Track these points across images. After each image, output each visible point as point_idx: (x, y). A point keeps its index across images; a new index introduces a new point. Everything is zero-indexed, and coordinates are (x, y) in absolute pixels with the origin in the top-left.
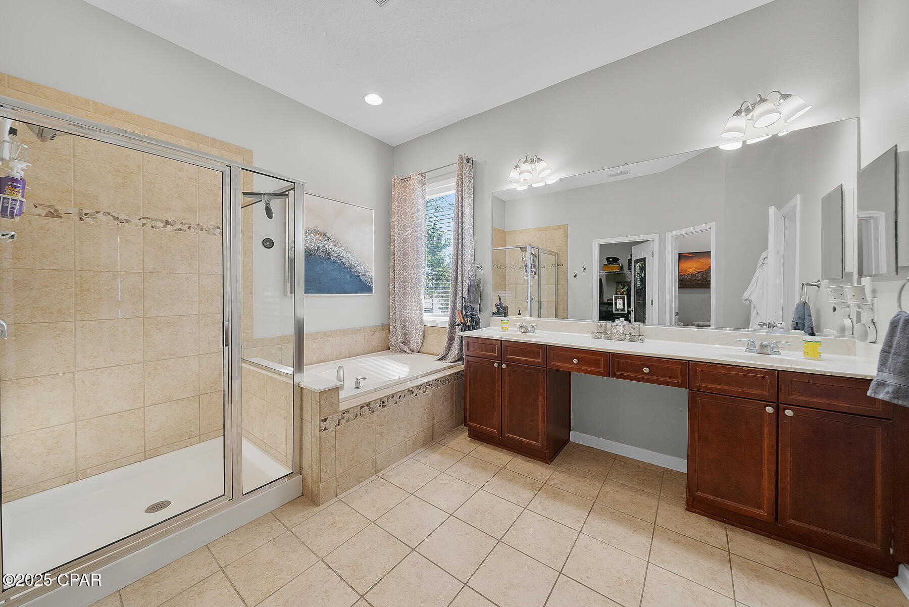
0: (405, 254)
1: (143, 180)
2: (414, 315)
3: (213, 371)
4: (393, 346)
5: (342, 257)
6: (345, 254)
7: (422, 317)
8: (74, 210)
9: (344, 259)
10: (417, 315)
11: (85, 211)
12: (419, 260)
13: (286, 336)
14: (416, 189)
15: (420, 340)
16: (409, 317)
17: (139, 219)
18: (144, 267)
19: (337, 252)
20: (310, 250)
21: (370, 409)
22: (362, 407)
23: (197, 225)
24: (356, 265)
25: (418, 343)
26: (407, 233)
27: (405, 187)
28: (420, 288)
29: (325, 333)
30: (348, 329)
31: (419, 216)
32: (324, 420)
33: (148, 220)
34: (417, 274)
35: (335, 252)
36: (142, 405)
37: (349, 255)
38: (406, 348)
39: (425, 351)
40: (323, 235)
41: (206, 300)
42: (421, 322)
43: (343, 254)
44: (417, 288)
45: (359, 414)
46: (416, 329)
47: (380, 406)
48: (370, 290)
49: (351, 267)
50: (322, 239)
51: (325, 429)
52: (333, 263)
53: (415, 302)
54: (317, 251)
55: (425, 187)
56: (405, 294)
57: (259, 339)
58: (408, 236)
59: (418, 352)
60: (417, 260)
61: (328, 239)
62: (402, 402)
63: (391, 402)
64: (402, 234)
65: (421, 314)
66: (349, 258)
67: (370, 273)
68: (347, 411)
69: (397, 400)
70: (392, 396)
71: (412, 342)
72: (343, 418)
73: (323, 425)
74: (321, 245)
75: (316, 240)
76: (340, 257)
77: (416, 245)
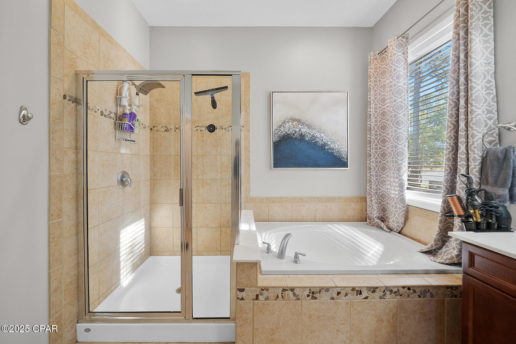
0: (384, 128)
1: (197, 106)
2: (393, 192)
3: (228, 214)
4: (370, 219)
5: (316, 137)
6: (318, 135)
7: (403, 195)
8: (173, 127)
9: (318, 139)
10: (397, 193)
11: (176, 127)
12: (399, 131)
13: (271, 198)
14: (395, 54)
15: (402, 220)
16: (388, 192)
17: (195, 127)
18: (197, 153)
19: (312, 134)
20: (288, 134)
21: (294, 294)
22: (284, 290)
23: (220, 126)
24: (329, 143)
25: (398, 222)
26: (386, 106)
27: (383, 60)
28: (400, 162)
29: (301, 199)
30: (322, 197)
31: (398, 82)
32: (242, 290)
33: (199, 127)
34: (396, 147)
35: (310, 134)
36: (196, 226)
37: (323, 135)
38: (382, 225)
39: (408, 234)
40: (299, 121)
41: (224, 171)
42: (403, 200)
43: (316, 134)
44: (396, 162)
45: (280, 296)
46: (396, 207)
47: (308, 296)
48: (344, 164)
49: (324, 145)
50: (298, 125)
51: (242, 299)
52: (309, 142)
53: (394, 178)
54: (294, 134)
55: (407, 49)
56: (384, 169)
57: (254, 198)
58: (387, 109)
59: (400, 233)
60: (396, 131)
61: (303, 124)
62: (343, 300)
63: (325, 297)
64: (380, 107)
65: (402, 192)
66: (322, 137)
67: (344, 150)
68: (267, 289)
69: (335, 295)
70: (327, 289)
71: (390, 220)
72: (262, 294)
73: (241, 295)
74: (298, 130)
75: (293, 126)
76: (314, 137)
77: (395, 116)
